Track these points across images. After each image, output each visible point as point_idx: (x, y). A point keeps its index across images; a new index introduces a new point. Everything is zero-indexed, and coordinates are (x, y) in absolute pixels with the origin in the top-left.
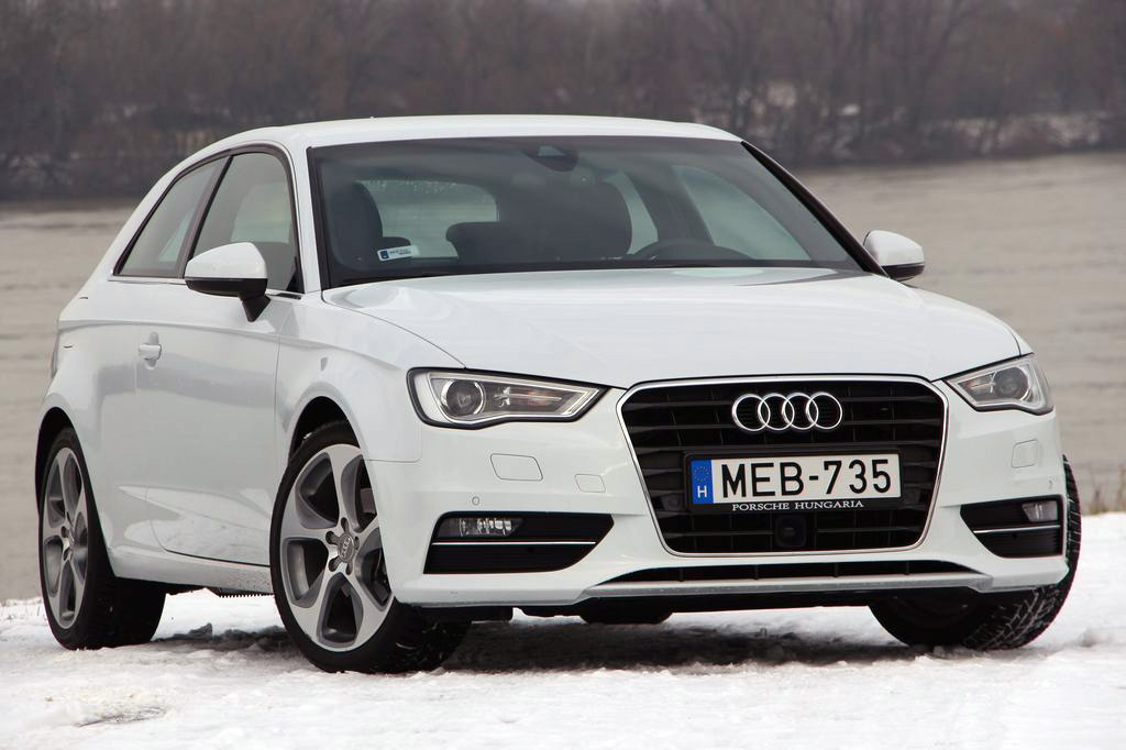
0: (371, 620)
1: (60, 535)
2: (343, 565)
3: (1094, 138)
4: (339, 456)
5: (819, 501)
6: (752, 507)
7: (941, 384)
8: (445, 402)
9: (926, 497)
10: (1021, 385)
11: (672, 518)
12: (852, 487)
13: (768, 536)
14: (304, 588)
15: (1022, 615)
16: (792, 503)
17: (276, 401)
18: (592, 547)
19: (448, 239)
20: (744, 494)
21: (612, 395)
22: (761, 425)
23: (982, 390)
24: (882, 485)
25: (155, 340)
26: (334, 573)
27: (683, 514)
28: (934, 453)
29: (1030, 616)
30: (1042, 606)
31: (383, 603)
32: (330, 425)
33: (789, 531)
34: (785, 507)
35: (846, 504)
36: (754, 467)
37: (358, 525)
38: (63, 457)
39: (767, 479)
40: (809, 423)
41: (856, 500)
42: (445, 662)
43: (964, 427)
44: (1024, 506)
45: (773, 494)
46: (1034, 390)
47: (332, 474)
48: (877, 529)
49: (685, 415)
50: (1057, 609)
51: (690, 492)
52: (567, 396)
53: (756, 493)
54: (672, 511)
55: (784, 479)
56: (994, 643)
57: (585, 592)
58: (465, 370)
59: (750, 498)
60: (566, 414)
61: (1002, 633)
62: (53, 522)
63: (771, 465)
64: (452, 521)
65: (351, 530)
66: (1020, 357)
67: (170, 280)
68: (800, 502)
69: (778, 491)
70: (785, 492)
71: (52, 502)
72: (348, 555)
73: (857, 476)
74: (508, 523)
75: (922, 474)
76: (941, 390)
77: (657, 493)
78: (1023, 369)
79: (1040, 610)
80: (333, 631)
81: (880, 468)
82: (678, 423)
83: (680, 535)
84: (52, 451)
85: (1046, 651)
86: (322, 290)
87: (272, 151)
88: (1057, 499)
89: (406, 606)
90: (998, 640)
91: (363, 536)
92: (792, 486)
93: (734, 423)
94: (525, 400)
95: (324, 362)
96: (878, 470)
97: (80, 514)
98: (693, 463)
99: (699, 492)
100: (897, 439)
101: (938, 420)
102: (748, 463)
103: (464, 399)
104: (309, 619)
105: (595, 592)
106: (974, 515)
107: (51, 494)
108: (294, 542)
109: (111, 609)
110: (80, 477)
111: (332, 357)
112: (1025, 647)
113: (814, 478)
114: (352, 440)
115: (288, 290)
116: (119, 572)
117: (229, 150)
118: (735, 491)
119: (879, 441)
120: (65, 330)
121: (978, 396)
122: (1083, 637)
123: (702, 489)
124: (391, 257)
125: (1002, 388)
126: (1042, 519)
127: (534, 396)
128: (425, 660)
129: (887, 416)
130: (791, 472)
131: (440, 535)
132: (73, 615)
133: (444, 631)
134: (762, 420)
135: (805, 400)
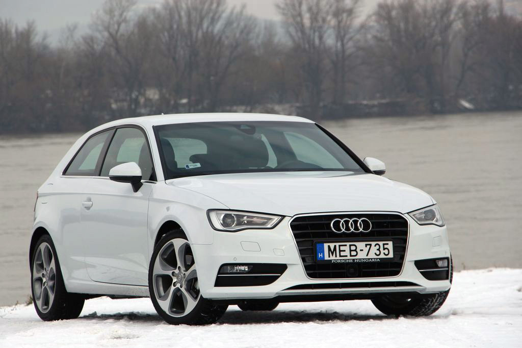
0: (191, 305)
1: (41, 276)
2: (179, 284)
4: (178, 243)
5: (363, 259)
6: (339, 261)
7: (406, 215)
8: (222, 222)
9: (402, 258)
10: (434, 216)
11: (310, 265)
12: (375, 254)
13: (344, 272)
14: (162, 293)
15: (431, 303)
16: (354, 260)
17: (148, 224)
18: (279, 276)
20: (336, 256)
21: (286, 219)
22: (342, 230)
23: (420, 217)
24: (387, 253)
25: (89, 200)
26: (175, 287)
27: (314, 264)
28: (405, 241)
29: (434, 303)
31: (196, 298)
32: (174, 231)
33: (352, 270)
34: (351, 261)
35: (373, 260)
36: (340, 246)
37: (185, 269)
38: (43, 246)
39: (344, 251)
40: (359, 230)
41: (377, 259)
43: (415, 231)
44: (437, 261)
45: (346, 256)
46: (438, 218)
47: (174, 250)
48: (383, 270)
49: (313, 226)
50: (444, 300)
51: (316, 255)
52: (270, 219)
53: (340, 256)
54: (309, 263)
55: (351, 251)
57: (277, 293)
58: (230, 210)
59: (338, 258)
60: (269, 226)
61: (424, 310)
62: (38, 271)
63: (346, 245)
64: (225, 267)
65: (182, 271)
66: (433, 205)
67: (94, 177)
68: (356, 259)
69: (349, 255)
70: (351, 256)
71: (38, 264)
72: (181, 281)
73: (377, 250)
74: (247, 267)
75: (401, 249)
76: (406, 217)
77: (304, 256)
78: (434, 210)
79: (438, 301)
80: (175, 309)
81: (386, 246)
82: (311, 229)
83: (312, 272)
84: (38, 244)
85: (436, 317)
86: (165, 180)
88: (447, 258)
89: (206, 299)
91: (187, 273)
92: (354, 253)
93: (332, 230)
94: (252, 221)
95: (168, 209)
97: (52, 268)
98: (317, 245)
100: (392, 235)
101: (406, 229)
102: (338, 244)
103: (229, 220)
104: (165, 305)
105: (280, 293)
106: (420, 264)
107: (37, 260)
108: (158, 276)
109: (65, 305)
110: (52, 254)
111: (171, 206)
112: (431, 315)
113: (362, 250)
114: (182, 235)
115: (150, 180)
116: (69, 290)
117: (115, 127)
118: (333, 255)
119: (384, 236)
120: (41, 196)
121: (420, 219)
122: (452, 312)
123: (321, 254)
124: (190, 167)
125: (427, 216)
126: (442, 266)
127: (255, 219)
128: (211, 320)
129: (387, 227)
130: (353, 248)
131: (221, 272)
132: (48, 308)
133: (219, 309)
134: (342, 228)
135: (358, 221)
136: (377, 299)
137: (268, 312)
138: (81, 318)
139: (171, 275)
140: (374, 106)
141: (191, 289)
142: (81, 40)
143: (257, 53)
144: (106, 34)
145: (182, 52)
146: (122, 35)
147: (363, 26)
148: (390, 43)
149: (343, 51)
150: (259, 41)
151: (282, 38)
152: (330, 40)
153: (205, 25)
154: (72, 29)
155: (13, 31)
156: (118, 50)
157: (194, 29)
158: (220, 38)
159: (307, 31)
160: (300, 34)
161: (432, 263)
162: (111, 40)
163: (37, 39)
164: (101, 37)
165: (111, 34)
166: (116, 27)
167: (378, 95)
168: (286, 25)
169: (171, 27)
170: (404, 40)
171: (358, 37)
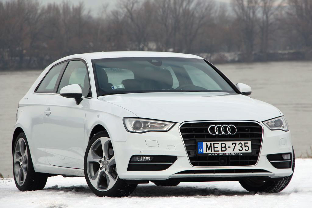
0: (112, 183)
1: (19, 161)
2: (104, 168)
3: (237, 59)
4: (104, 140)
5: (230, 153)
6: (213, 155)
7: (262, 123)
8: (133, 126)
9: (258, 152)
10: (281, 124)
11: (193, 157)
12: (239, 149)
13: (217, 162)
14: (93, 174)
15: (280, 184)
16: (224, 154)
17: (85, 126)
18: (172, 164)
19: (122, 84)
20: (211, 151)
21: (177, 125)
22: (216, 133)
23: (272, 125)
24: (247, 149)
25: (49, 110)
26: (102, 171)
27: (196, 156)
28: (260, 141)
29: (282, 184)
30: (285, 182)
31: (115, 179)
32: (101, 132)
33: (223, 161)
34: (222, 155)
35: (237, 154)
36: (214, 144)
37: (108, 158)
38: (20, 140)
39: (217, 147)
40: (228, 133)
41: (240, 153)
42: (131, 194)
43: (267, 134)
44: (282, 155)
45: (219, 151)
46: (284, 125)
47: (101, 145)
48: (245, 161)
49: (196, 130)
51: (197, 150)
52: (165, 125)
53: (214, 151)
54: (193, 155)
55: (222, 147)
56: (272, 191)
57: (170, 176)
58: (139, 118)
59: (213, 152)
60: (165, 129)
61: (274, 188)
62: (17, 157)
63: (218, 144)
64: (134, 157)
65: (106, 159)
66: (281, 116)
67: (53, 94)
68: (226, 153)
69: (220, 150)
70: (222, 151)
71: (17, 152)
72: (105, 166)
73: (240, 147)
74: (150, 158)
75: (257, 147)
76: (262, 124)
77: (189, 150)
78: (282, 120)
79: (284, 183)
80: (101, 186)
82: (194, 132)
83: (194, 161)
84: (17, 139)
85: (282, 194)
86: (97, 97)
87: (81, 60)
88: (290, 153)
89: (122, 180)
90: (273, 190)
91: (110, 161)
92: (224, 149)
93: (209, 133)
94: (154, 126)
95: (98, 116)
96: (246, 145)
97: (25, 155)
98: (198, 143)
99: (200, 150)
100: (251, 137)
101: (261, 133)
102: (212, 143)
103: (138, 125)
104: (95, 183)
105: (172, 176)
106: (270, 157)
107: (17, 150)
108: (91, 163)
110: (26, 146)
111: (101, 114)
112: (280, 192)
113: (229, 147)
114: (106, 135)
115: (87, 96)
116: (36, 171)
117: (68, 60)
118: (209, 150)
119: (246, 137)
120: (20, 107)
121: (271, 126)
122: (294, 190)
123: (201, 149)
124: (115, 88)
125: (276, 124)
126: (287, 159)
127: (156, 125)
128: (126, 194)
129: (248, 131)
130: (223, 145)
131: (132, 161)
132: (23, 182)
133: (131, 186)
134: (216, 132)
135: (227, 127)
136: (243, 181)
137: (173, 187)
138: (46, 189)
139: (99, 162)
140: (285, 54)
141: (112, 172)
142: (111, 13)
143: (215, 22)
144: (126, 10)
145: (170, 21)
146: (135, 10)
147: (280, 6)
148: (296, 17)
149: (267, 21)
150: (217, 14)
151: (230, 13)
152: (259, 14)
153: (184, 4)
154: (105, 7)
155: (71, 7)
156: (132, 19)
157: (177, 7)
158: (193, 13)
159: (246, 9)
160: (241, 11)
161: (279, 156)
162: (128, 14)
163: (85, 13)
164: (123, 11)
165: (128, 10)
166: (131, 6)
167: (288, 48)
168: (233, 5)
169: (164, 6)
170: (304, 14)
171: (277, 12)
